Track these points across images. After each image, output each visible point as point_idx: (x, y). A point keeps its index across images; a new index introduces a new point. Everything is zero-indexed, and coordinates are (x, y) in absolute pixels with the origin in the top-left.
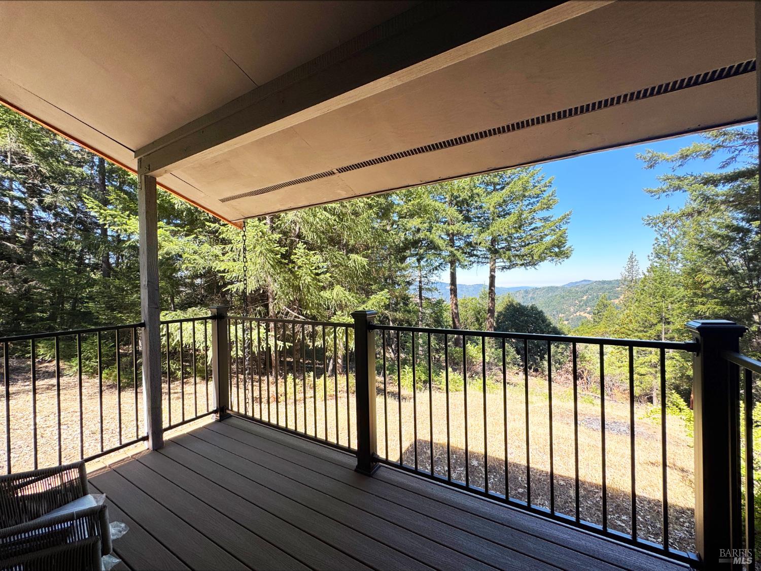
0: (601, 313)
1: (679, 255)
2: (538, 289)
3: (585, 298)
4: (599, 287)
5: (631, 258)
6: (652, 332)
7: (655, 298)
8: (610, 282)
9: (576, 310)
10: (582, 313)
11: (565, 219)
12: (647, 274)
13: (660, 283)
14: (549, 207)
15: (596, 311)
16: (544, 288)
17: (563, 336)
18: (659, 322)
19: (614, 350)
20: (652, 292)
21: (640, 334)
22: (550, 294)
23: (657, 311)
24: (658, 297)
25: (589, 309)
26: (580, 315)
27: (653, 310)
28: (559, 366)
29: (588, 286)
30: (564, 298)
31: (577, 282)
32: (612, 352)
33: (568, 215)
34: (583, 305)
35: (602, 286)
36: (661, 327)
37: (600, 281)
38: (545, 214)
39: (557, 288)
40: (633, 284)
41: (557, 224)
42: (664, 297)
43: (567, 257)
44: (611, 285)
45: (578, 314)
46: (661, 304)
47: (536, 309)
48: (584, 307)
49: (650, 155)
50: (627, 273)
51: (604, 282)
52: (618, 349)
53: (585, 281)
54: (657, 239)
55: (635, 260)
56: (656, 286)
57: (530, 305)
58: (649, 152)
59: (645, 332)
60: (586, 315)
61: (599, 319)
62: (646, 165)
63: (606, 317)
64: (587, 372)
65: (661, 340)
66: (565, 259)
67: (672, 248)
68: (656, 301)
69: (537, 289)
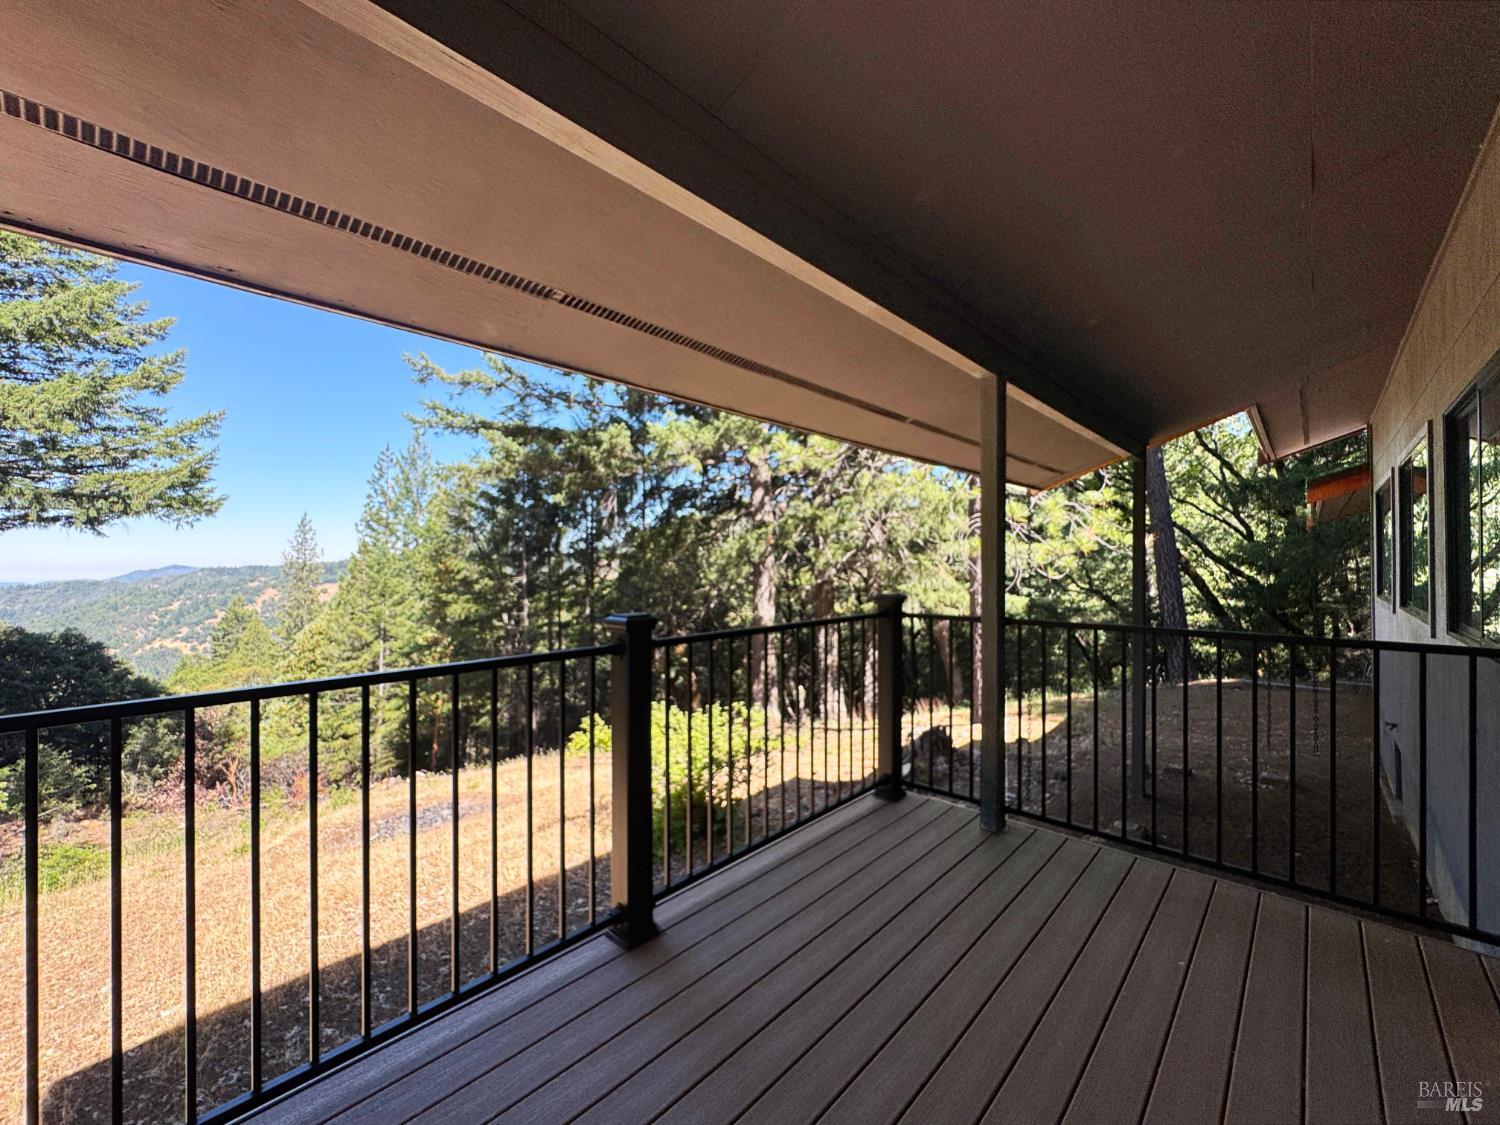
0: (230, 637)
1: (400, 527)
2: (29, 587)
3: (176, 606)
4: (211, 580)
5: (303, 524)
6: (366, 657)
7: (369, 596)
8: (234, 571)
9: (150, 636)
10: (169, 644)
11: (208, 424)
12: (358, 556)
13: (378, 572)
14: (163, 389)
15: (220, 634)
16: (50, 586)
17: (162, 697)
18: (377, 638)
19: (284, 706)
20: (364, 587)
21: (347, 665)
22: (72, 602)
23: (373, 621)
24: (374, 597)
25: (185, 630)
26: (161, 647)
27: (368, 618)
28: (161, 771)
29: (184, 580)
30: (116, 609)
31: (153, 571)
32: (281, 710)
33: (215, 418)
34: (170, 624)
35: (218, 578)
36: (379, 646)
37: (212, 569)
38: (147, 400)
39: (96, 584)
40: (305, 574)
41: (186, 433)
42: (383, 596)
43: (210, 512)
44: (236, 579)
45: (156, 644)
46: (380, 607)
47: (81, 639)
48: (173, 627)
49: (423, 363)
50: (295, 554)
51: (221, 571)
52: (293, 700)
53: (176, 567)
54: (369, 496)
55: (311, 529)
56: (372, 578)
57: (62, 630)
58: (423, 357)
59: (356, 659)
60: (178, 644)
61: (227, 648)
62: (415, 377)
63: (247, 644)
64: (236, 762)
65: (378, 668)
66: (203, 517)
67: (391, 515)
68: (371, 603)
69: (23, 588)
